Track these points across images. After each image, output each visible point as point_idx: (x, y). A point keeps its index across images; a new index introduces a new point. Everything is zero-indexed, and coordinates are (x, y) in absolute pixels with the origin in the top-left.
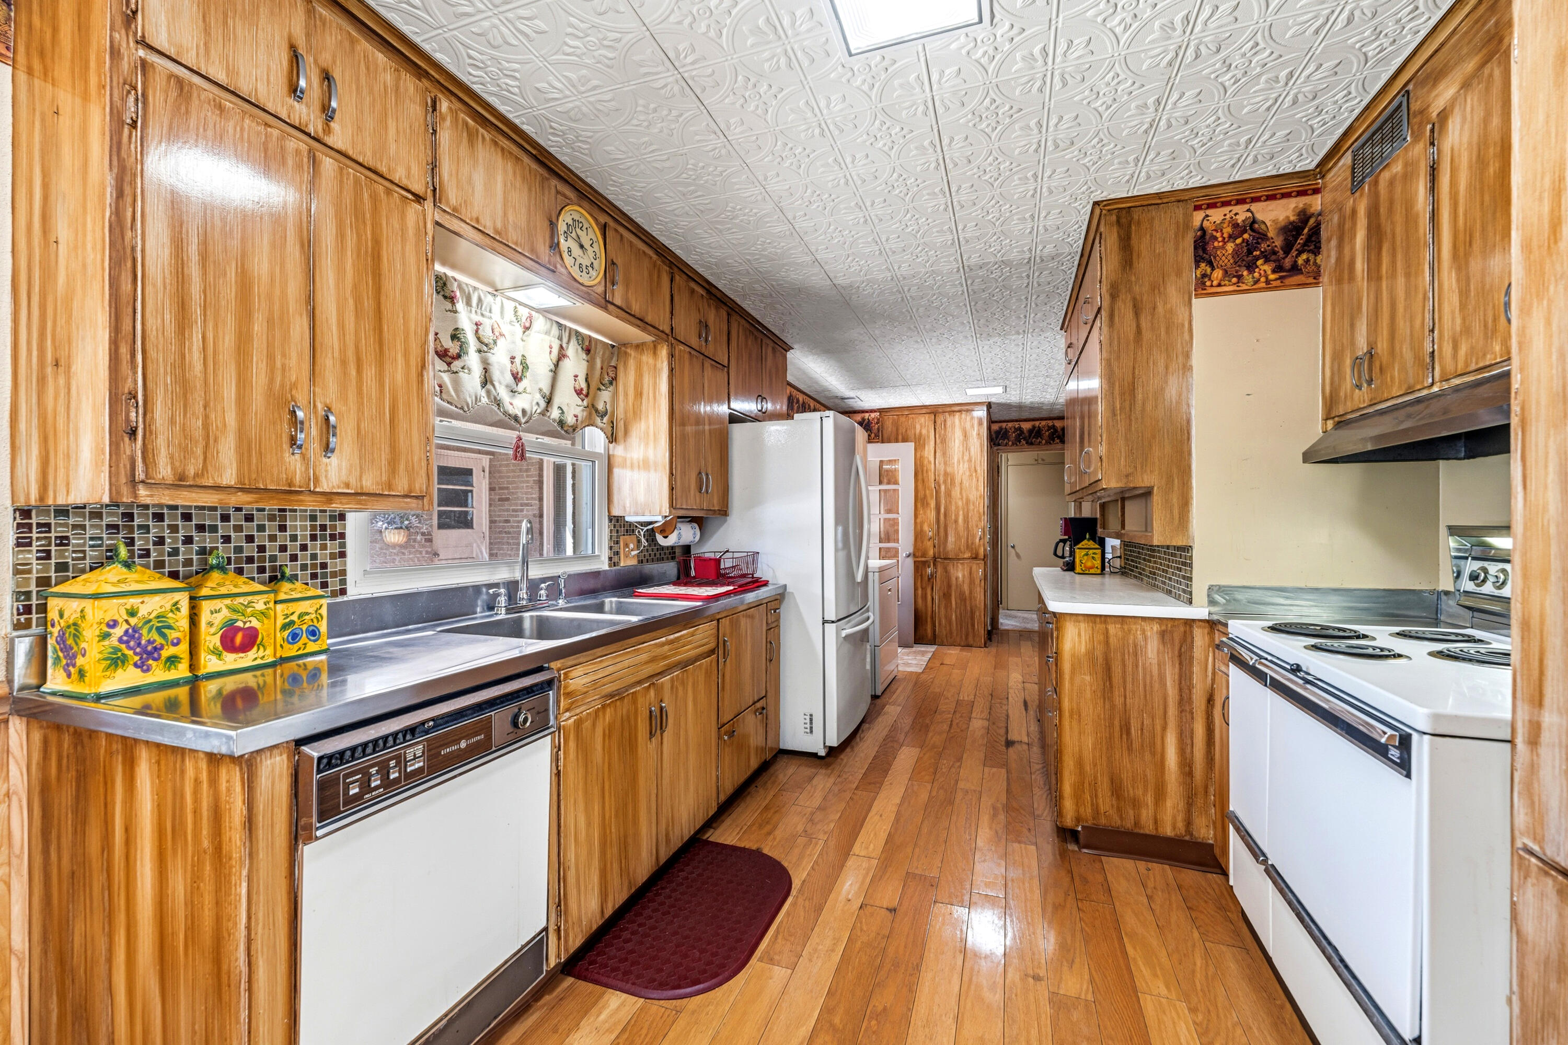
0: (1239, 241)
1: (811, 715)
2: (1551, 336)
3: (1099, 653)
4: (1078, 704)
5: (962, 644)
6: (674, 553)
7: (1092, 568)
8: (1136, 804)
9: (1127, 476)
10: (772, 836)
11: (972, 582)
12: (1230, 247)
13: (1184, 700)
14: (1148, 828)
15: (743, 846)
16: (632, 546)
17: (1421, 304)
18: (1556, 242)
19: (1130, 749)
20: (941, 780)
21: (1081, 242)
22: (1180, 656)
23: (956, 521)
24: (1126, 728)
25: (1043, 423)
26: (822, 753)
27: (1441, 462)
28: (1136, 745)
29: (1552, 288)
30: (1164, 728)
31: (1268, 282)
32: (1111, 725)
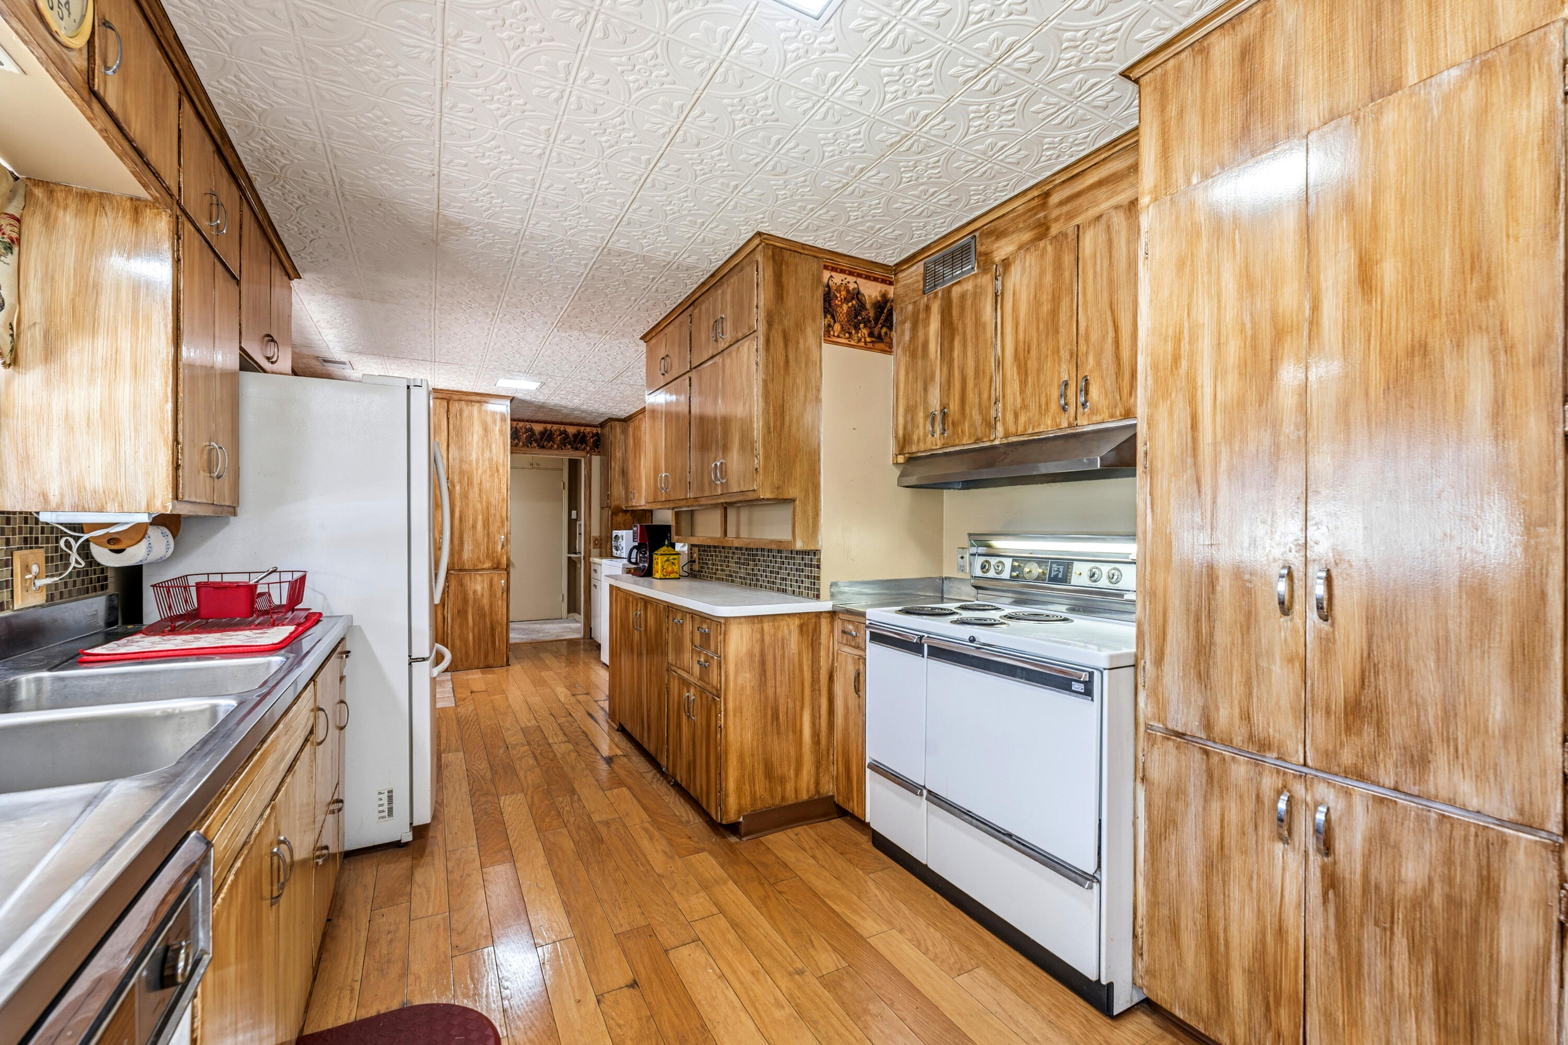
0: (850, 304)
1: (390, 792)
2: (1173, 423)
3: (757, 651)
4: (741, 702)
5: (481, 666)
6: (106, 578)
7: (672, 572)
8: (783, 780)
9: (778, 488)
10: (411, 979)
11: (492, 594)
12: (845, 307)
13: (815, 681)
14: (791, 799)
15: (373, 1013)
16: (35, 569)
17: (988, 384)
18: (1176, 368)
19: (778, 733)
20: (572, 820)
21: (721, 263)
22: (812, 644)
23: (474, 527)
24: (775, 716)
25: (555, 427)
26: (407, 837)
27: (945, 491)
28: (783, 728)
29: (1173, 395)
30: (802, 709)
31: (866, 342)
32: (766, 715)
